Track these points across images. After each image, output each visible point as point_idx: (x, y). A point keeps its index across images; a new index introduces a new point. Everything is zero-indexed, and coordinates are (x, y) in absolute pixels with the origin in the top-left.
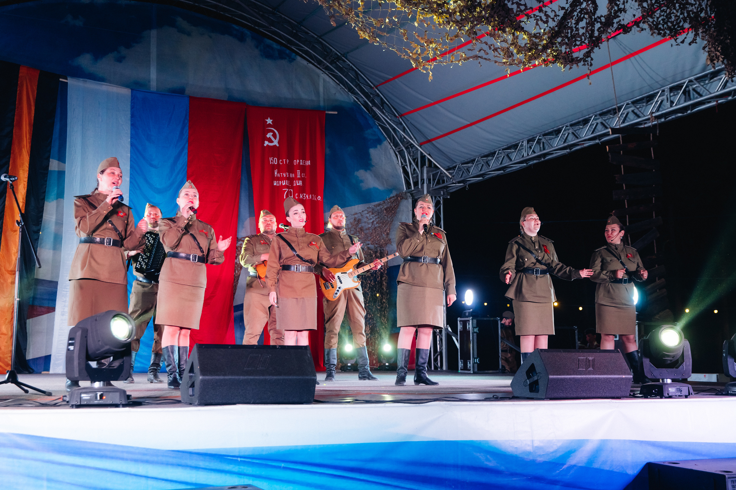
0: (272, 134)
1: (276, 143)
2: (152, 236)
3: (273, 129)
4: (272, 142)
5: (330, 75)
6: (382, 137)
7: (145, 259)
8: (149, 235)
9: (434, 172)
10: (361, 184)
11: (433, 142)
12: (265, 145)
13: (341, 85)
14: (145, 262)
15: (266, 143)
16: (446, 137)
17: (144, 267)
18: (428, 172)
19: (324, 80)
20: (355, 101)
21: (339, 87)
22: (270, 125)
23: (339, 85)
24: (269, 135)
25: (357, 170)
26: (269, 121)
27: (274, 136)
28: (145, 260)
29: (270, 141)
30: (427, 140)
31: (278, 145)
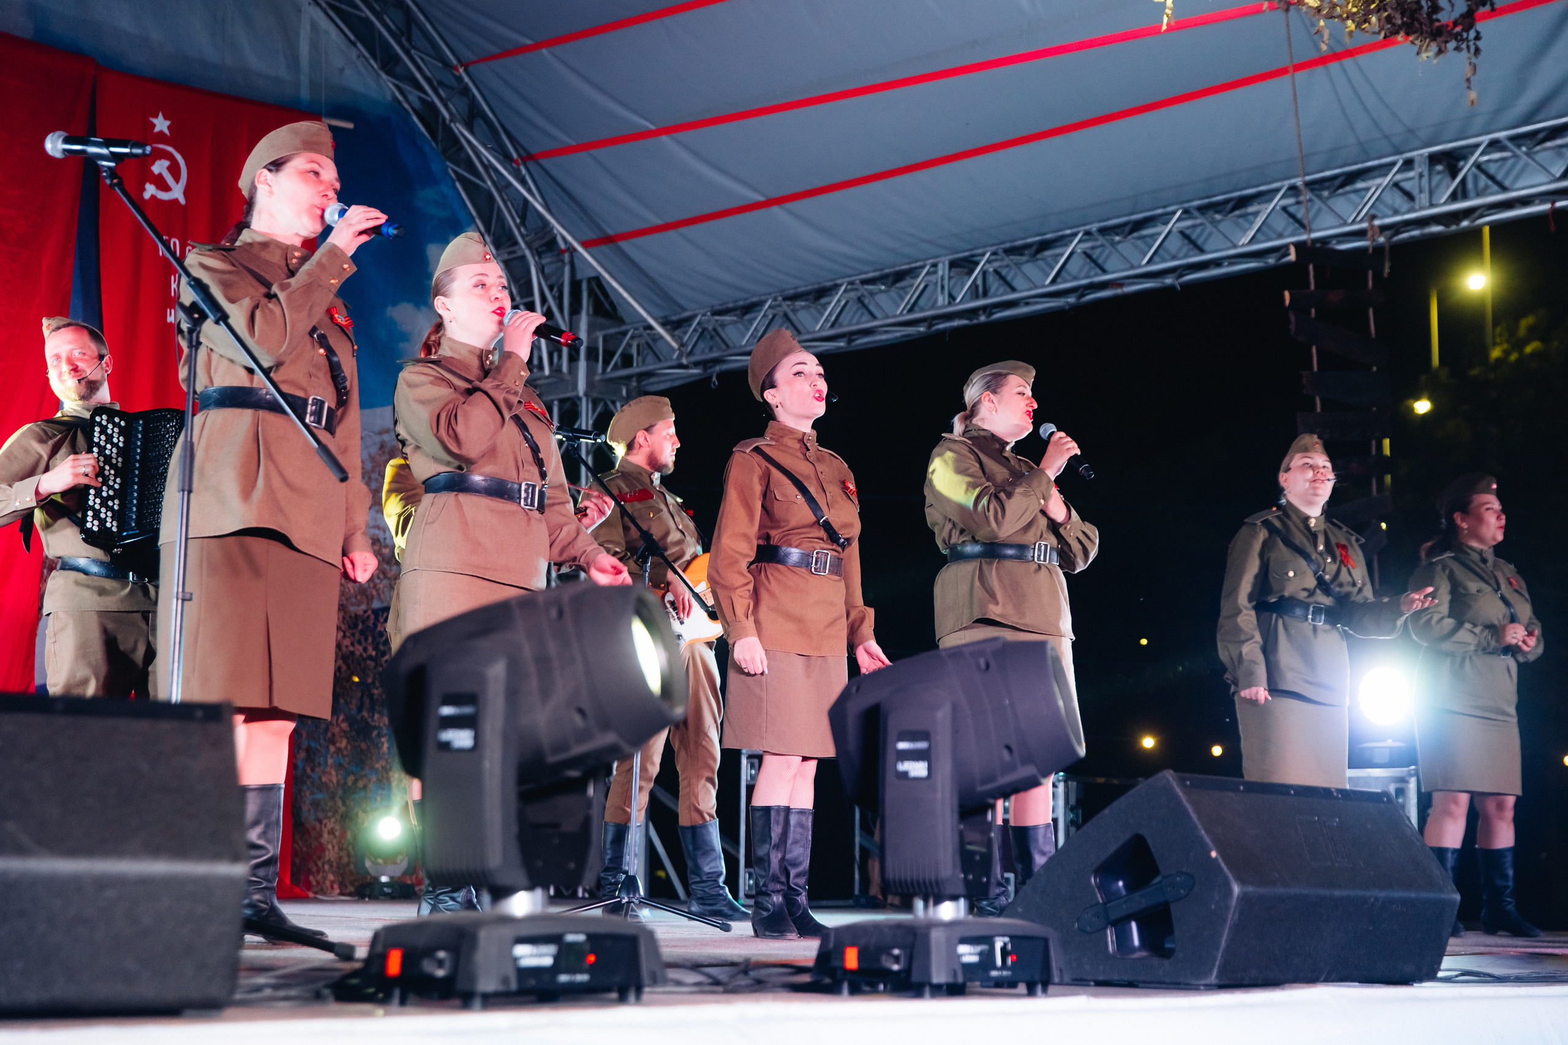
0: (166, 163)
1: (177, 192)
2: (117, 420)
3: (170, 149)
4: (167, 188)
5: (331, 13)
6: (461, 215)
7: (109, 498)
8: (104, 417)
9: (612, 331)
10: (402, 345)
11: (623, 244)
12: (147, 196)
13: (359, 45)
14: (111, 509)
15: (150, 190)
16: (671, 233)
17: (112, 525)
18: (591, 329)
19: (314, 25)
20: (395, 98)
21: (354, 54)
22: (161, 137)
23: (353, 44)
24: (160, 167)
25: (394, 303)
26: (161, 124)
27: (174, 170)
28: (110, 503)
29: (163, 186)
30: (602, 236)
31: (182, 201)
